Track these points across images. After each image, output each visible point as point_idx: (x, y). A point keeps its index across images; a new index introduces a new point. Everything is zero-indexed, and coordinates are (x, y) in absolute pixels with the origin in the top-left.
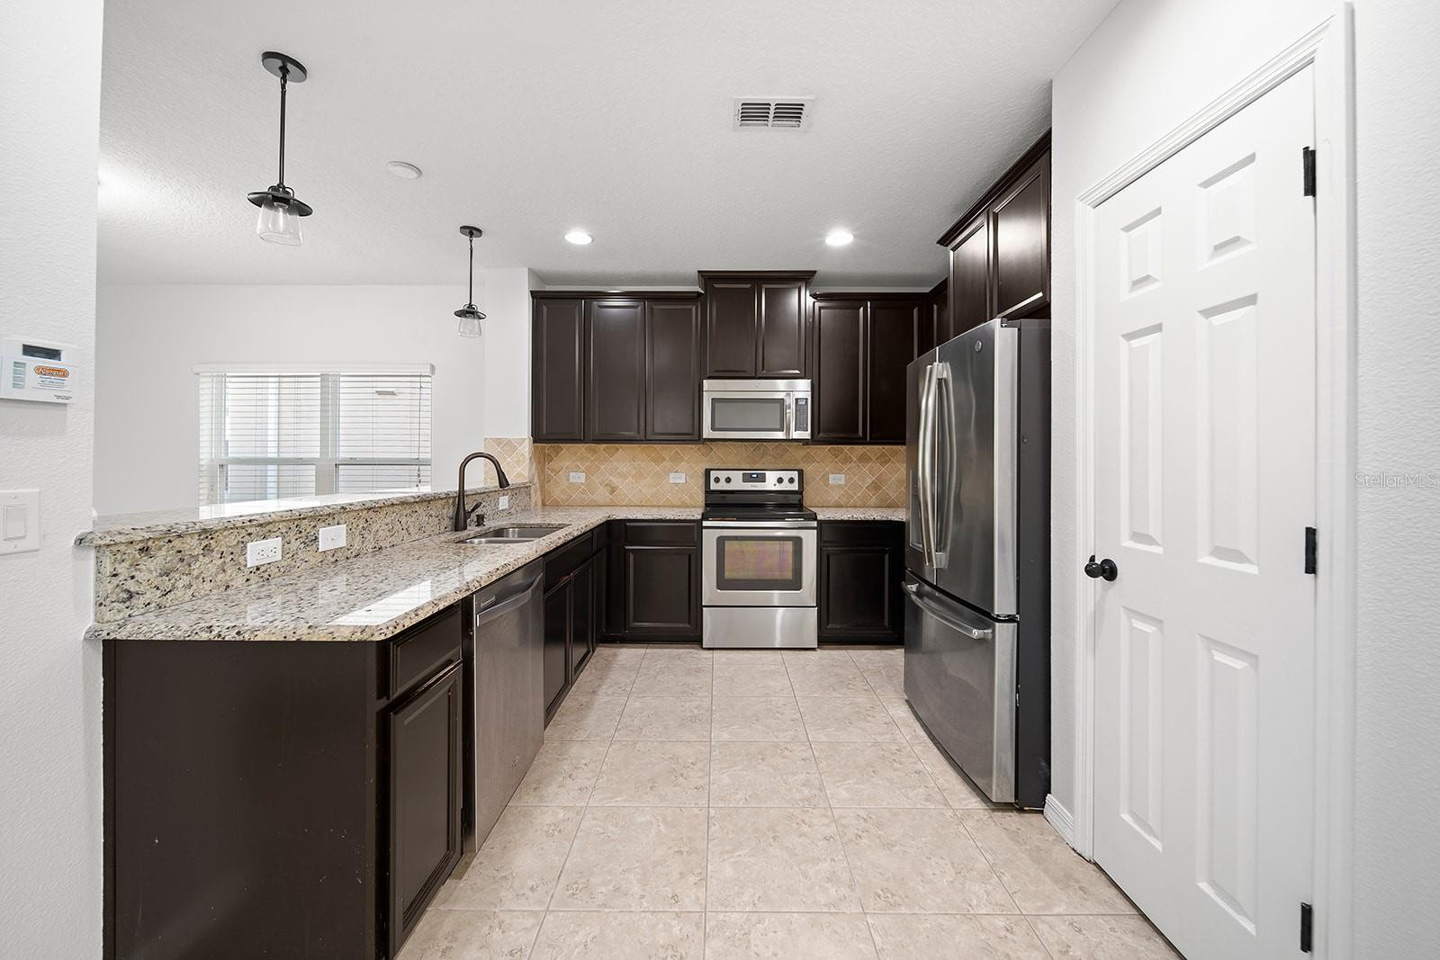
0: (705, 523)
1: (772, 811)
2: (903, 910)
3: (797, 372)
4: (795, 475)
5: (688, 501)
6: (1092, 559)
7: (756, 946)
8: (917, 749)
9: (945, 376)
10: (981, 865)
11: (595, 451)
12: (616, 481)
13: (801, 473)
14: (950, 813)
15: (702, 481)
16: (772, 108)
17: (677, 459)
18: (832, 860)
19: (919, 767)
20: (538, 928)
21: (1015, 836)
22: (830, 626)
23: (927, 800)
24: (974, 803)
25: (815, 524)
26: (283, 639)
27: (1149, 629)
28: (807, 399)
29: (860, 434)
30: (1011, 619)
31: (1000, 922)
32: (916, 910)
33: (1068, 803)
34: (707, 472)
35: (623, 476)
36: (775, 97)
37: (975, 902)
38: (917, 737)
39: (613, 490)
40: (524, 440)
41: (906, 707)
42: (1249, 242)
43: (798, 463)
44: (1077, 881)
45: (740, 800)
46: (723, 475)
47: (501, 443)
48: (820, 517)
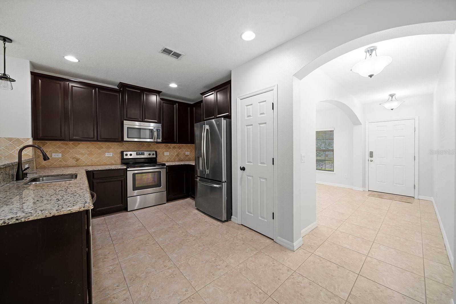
0: (128, 169)
1: (178, 241)
2: (216, 245)
3: (156, 121)
4: (154, 153)
5: (114, 163)
6: (241, 167)
7: (191, 264)
8: (203, 217)
9: (208, 128)
10: (225, 232)
11: (67, 144)
12: (78, 156)
13: (156, 152)
14: (215, 226)
15: (119, 155)
16: (173, 52)
17: (108, 148)
18: (198, 243)
19: (205, 220)
20: (128, 292)
21: (228, 225)
22: (170, 196)
23: (210, 226)
24: (219, 223)
25: (165, 167)
26: (45, 217)
27: (251, 178)
28: (160, 130)
29: (175, 141)
30: (225, 182)
31: (232, 239)
32: (218, 244)
33: (236, 216)
34: (122, 153)
35: (83, 154)
36: (174, 50)
37: (226, 238)
38: (202, 215)
39: (77, 160)
40: (28, 139)
41: (196, 210)
42: (265, 114)
43: (155, 149)
44: (240, 228)
45: (168, 242)
46: (129, 153)
47: (12, 140)
48: (167, 165)
